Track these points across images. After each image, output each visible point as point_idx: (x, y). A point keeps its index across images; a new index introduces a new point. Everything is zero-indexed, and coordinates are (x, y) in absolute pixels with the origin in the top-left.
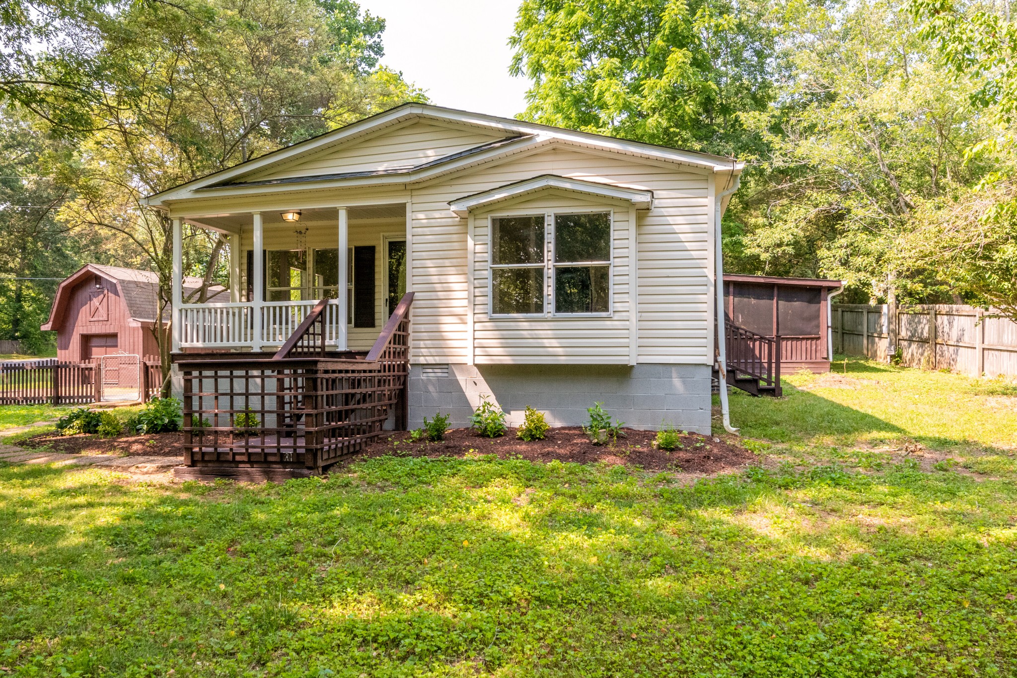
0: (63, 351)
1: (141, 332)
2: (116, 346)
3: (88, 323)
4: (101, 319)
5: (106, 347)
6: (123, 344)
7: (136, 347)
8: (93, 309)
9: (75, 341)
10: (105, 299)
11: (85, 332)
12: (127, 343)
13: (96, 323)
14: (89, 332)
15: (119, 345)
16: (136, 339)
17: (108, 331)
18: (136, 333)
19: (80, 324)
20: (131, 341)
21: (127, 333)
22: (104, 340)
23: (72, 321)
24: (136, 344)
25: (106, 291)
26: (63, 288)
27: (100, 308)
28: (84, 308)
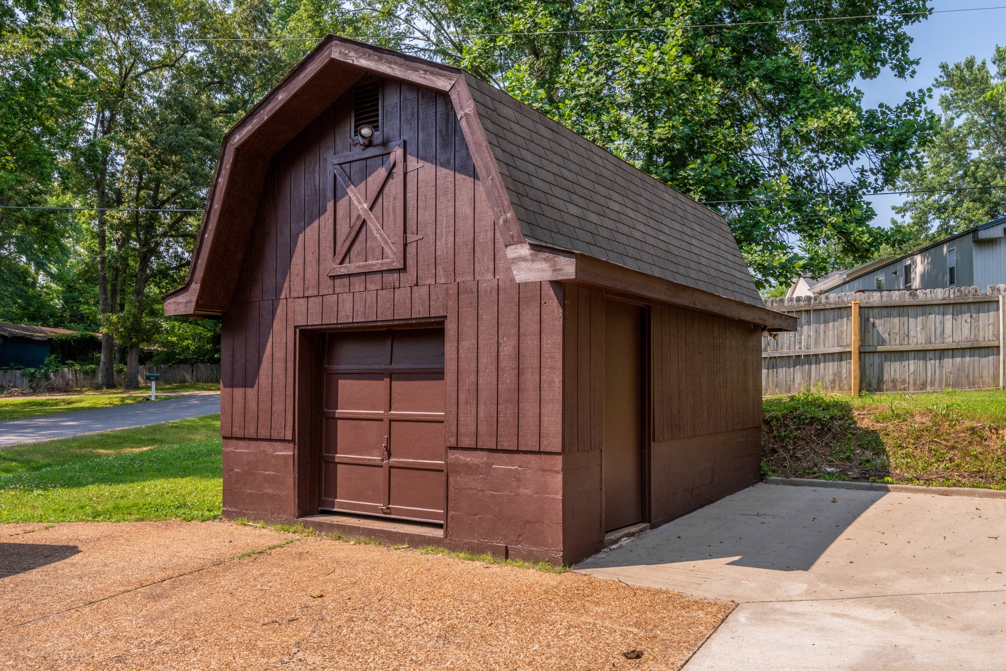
0: (239, 392)
1: (554, 309)
2: (438, 374)
3: (326, 286)
4: (375, 263)
5: (392, 375)
6: (467, 366)
7: (530, 378)
8: (344, 229)
9: (279, 354)
10: (395, 186)
11: (315, 320)
12: (487, 360)
13: (358, 284)
14: (330, 320)
15: (450, 367)
16: (530, 344)
17: (402, 314)
18: (530, 317)
19: (297, 291)
20: (508, 348)
21: (487, 317)
22: (385, 348)
23: (268, 280)
24: (530, 362)
25: (397, 153)
26: (238, 150)
27: (373, 225)
28: (311, 231)
